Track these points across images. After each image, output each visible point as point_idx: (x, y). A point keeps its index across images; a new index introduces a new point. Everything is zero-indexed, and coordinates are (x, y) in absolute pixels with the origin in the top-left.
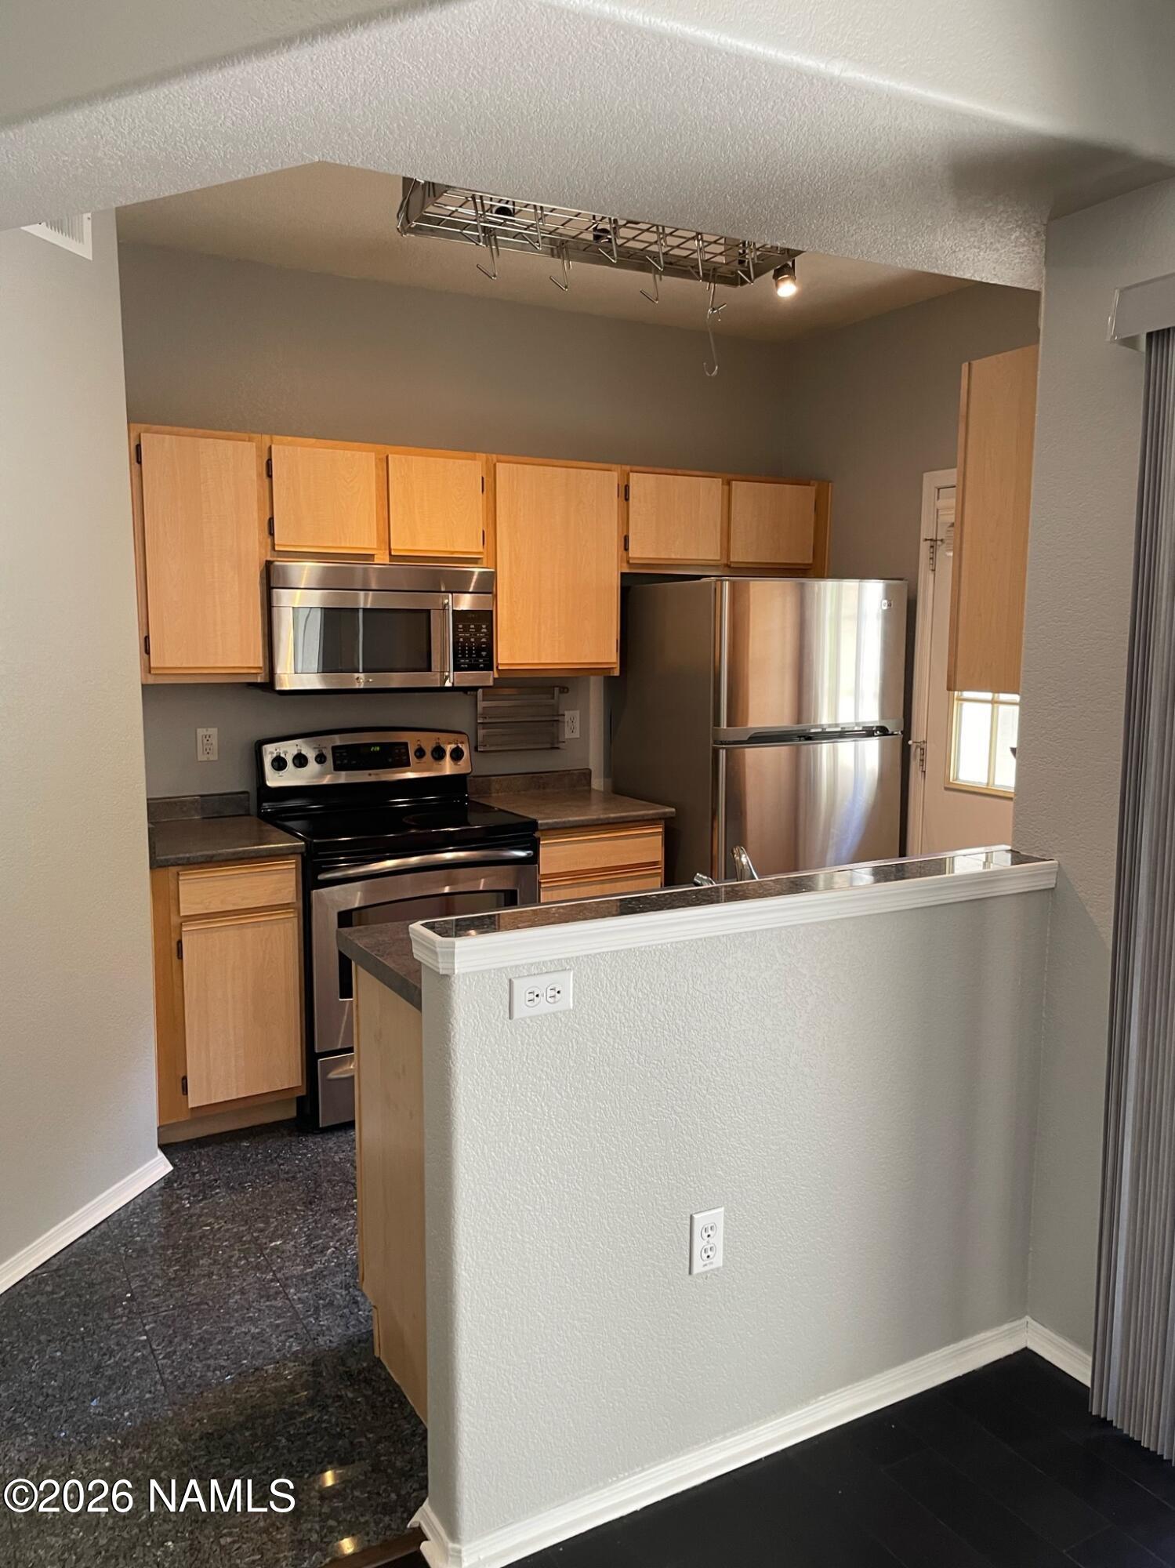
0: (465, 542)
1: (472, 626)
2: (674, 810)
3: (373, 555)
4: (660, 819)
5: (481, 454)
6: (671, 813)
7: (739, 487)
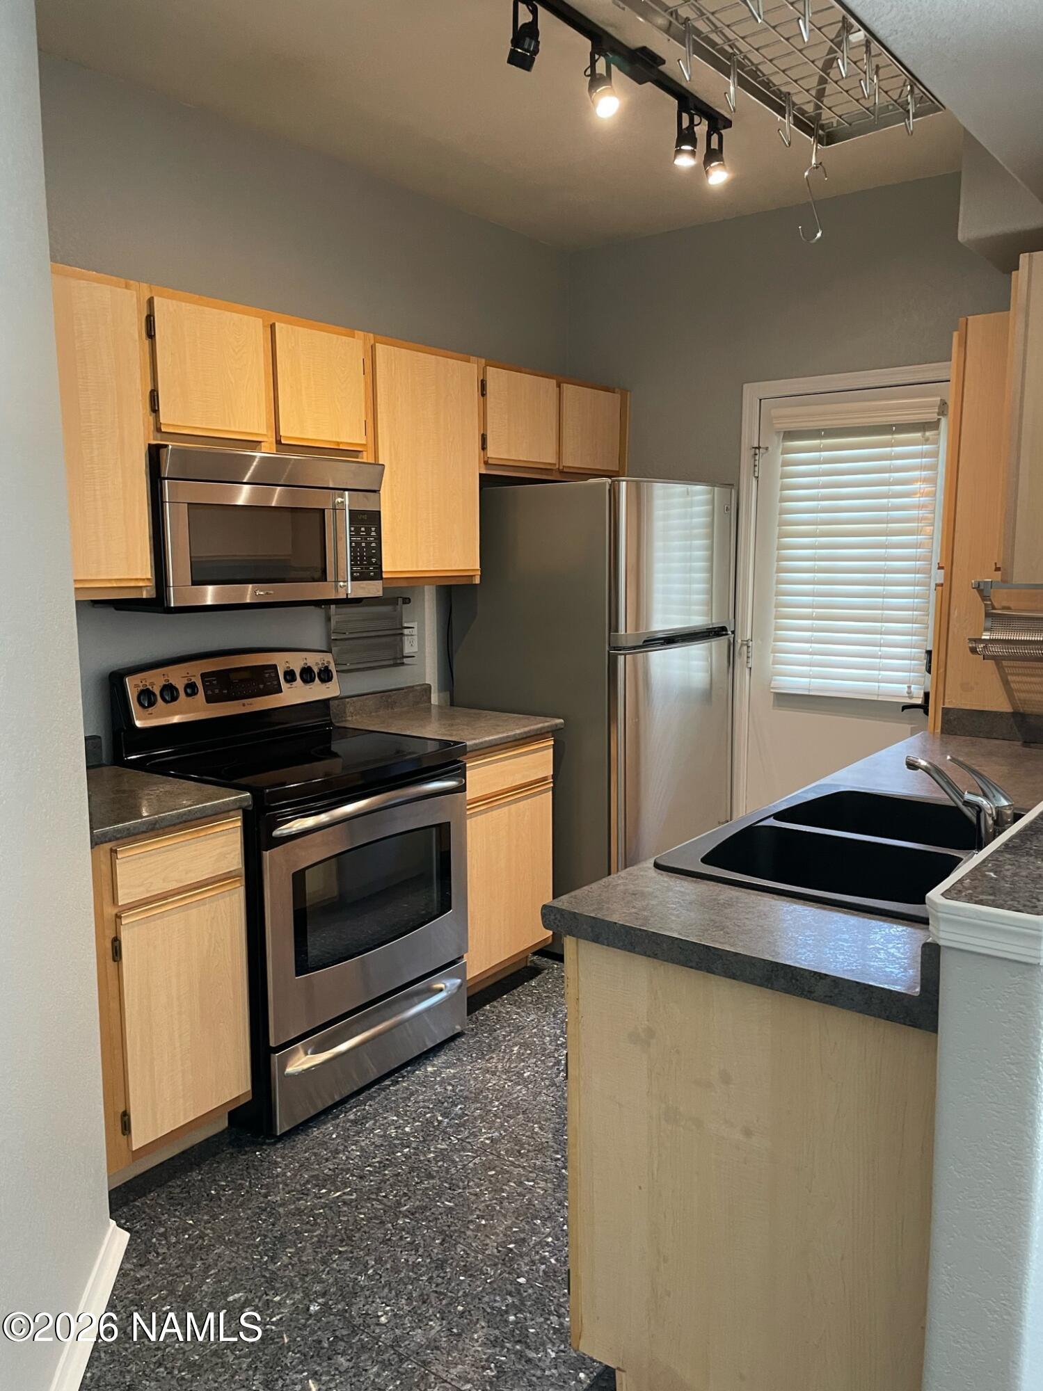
0: (350, 434)
1: (363, 529)
2: (562, 721)
3: (260, 442)
4: (548, 732)
5: (360, 332)
6: (561, 724)
7: (569, 389)
